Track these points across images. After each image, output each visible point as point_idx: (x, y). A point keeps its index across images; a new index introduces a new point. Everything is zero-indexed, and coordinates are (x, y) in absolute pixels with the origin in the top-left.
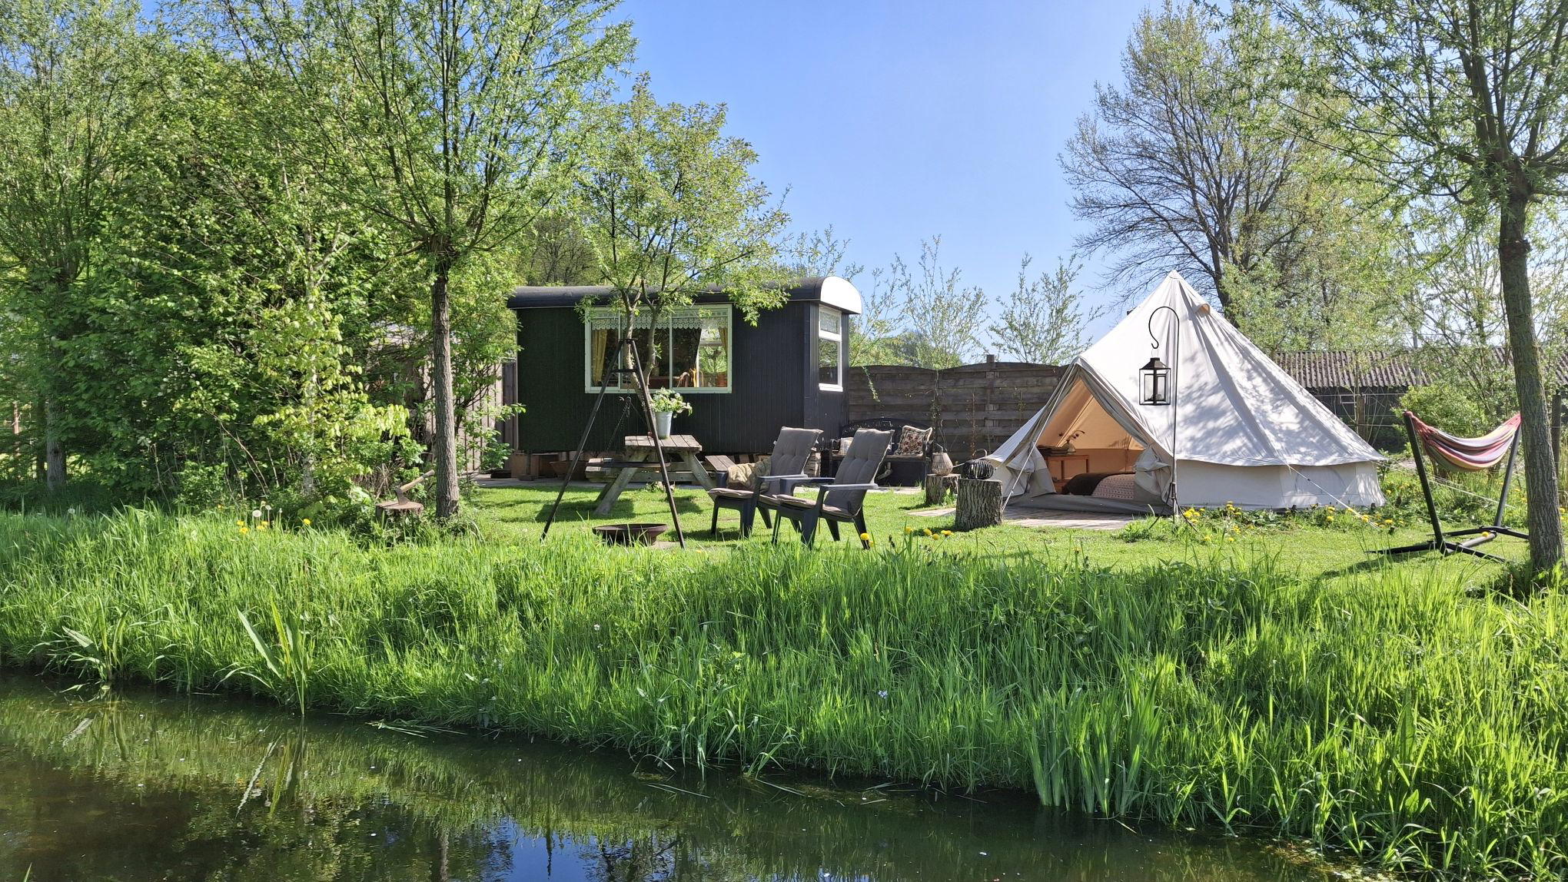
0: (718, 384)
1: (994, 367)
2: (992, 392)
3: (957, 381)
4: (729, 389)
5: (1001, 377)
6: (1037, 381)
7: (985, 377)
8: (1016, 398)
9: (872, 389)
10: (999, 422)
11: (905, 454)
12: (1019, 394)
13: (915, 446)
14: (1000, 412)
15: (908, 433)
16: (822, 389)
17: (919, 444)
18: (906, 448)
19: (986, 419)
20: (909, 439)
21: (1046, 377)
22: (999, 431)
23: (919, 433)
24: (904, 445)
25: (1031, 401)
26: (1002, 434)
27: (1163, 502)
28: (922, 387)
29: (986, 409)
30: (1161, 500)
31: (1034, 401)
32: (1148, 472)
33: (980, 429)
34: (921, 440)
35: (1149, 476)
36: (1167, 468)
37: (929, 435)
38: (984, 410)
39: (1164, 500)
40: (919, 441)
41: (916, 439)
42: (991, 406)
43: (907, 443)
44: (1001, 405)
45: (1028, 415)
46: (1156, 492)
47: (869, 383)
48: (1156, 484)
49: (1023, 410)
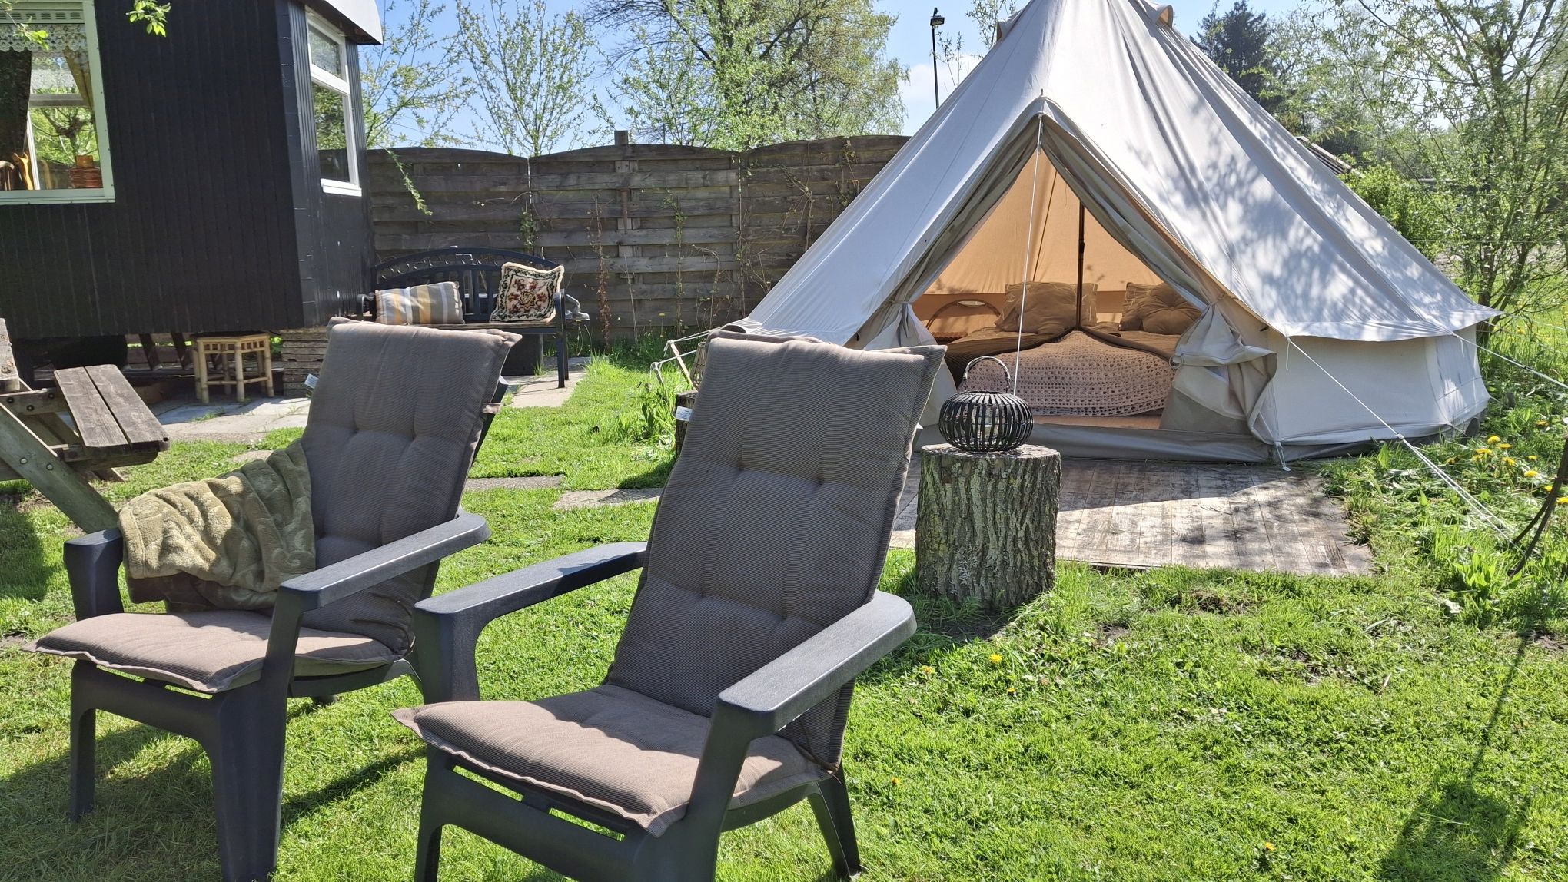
0: (81, 184)
1: (629, 153)
2: (630, 197)
3: (565, 176)
4: (107, 193)
5: (641, 171)
6: (704, 178)
7: (614, 170)
8: (670, 207)
9: (412, 191)
10: (644, 249)
11: (515, 318)
12: (676, 200)
13: (532, 303)
14: (644, 232)
15: (515, 277)
16: (326, 190)
17: (541, 298)
18: (515, 307)
19: (620, 244)
20: (519, 289)
21: (719, 170)
22: (643, 265)
23: (537, 276)
24: (510, 300)
25: (696, 213)
26: (650, 270)
27: (1251, 434)
28: (503, 189)
29: (620, 227)
30: (1242, 431)
31: (699, 212)
32: (1214, 368)
33: (612, 261)
34: (544, 290)
35: (1217, 376)
36: (1265, 358)
37: (560, 281)
38: (616, 229)
39: (1253, 430)
40: (539, 293)
41: (533, 287)
42: (629, 221)
43: (516, 297)
44: (644, 221)
45: (691, 236)
46: (1232, 413)
47: (404, 181)
48: (1232, 394)
49: (683, 228)
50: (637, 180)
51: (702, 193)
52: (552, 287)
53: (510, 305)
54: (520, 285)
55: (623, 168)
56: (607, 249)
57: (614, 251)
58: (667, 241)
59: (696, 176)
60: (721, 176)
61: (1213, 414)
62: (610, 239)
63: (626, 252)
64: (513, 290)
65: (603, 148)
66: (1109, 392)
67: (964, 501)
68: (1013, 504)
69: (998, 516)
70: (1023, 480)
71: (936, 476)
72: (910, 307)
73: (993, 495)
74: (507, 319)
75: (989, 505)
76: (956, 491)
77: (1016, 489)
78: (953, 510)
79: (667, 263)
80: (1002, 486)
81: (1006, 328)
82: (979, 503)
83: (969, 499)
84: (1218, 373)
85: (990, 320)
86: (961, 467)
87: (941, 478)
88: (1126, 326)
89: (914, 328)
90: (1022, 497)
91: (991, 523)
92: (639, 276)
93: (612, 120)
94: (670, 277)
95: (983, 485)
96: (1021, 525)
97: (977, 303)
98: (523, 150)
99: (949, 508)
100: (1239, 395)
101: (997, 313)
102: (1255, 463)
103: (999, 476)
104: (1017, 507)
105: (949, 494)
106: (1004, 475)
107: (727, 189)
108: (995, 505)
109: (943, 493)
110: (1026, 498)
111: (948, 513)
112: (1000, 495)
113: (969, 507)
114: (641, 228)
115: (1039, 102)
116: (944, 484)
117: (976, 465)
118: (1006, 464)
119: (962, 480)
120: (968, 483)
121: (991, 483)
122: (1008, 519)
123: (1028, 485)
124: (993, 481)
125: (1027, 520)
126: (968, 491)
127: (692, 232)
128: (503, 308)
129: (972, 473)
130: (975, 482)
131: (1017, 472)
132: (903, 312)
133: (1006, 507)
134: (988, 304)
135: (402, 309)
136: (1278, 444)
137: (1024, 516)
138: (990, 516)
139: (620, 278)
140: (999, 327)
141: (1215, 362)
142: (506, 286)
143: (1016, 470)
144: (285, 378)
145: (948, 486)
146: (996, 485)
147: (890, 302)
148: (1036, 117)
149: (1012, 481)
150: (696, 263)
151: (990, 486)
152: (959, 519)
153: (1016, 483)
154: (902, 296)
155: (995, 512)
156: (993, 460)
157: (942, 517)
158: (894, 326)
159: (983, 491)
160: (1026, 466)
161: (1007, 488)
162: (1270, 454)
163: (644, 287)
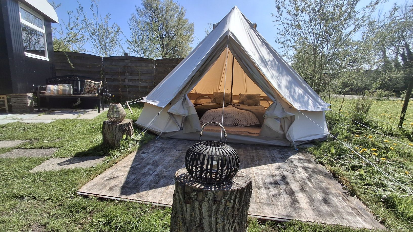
1: (128, 58)
2: (127, 68)
3: (112, 62)
5: (131, 62)
6: (146, 65)
7: (124, 62)
8: (138, 71)
9: (69, 62)
10: (131, 80)
11: (88, 94)
12: (139, 69)
13: (93, 90)
14: (131, 76)
15: (89, 84)
16: (26, 55)
17: (95, 89)
18: (88, 91)
19: (125, 79)
20: (90, 87)
21: (149, 63)
22: (131, 84)
23: (95, 84)
24: (87, 89)
25: (144, 73)
26: (132, 85)
27: (286, 138)
28: (95, 64)
29: (125, 75)
30: (284, 137)
31: (145, 73)
32: (277, 119)
33: (123, 82)
34: (96, 87)
35: (277, 121)
36: (291, 117)
37: (101, 85)
38: (124, 75)
39: (287, 138)
40: (95, 88)
41: (93, 86)
42: (127, 74)
43: (88, 89)
44: (132, 74)
45: (142, 78)
46: (281, 132)
47: (67, 60)
48: (281, 126)
49: (140, 76)
50: (130, 64)
51: (145, 68)
52: (98, 87)
53: (87, 91)
54: (90, 86)
55: (126, 61)
56: (122, 80)
57: (124, 80)
58: (137, 79)
59: (144, 64)
60: (150, 65)
61: (275, 132)
62: (123, 77)
63: (127, 81)
64: (88, 87)
65: (122, 56)
66: (239, 121)
67: (198, 216)
68: (228, 217)
69: (218, 225)
70: (234, 202)
71: (181, 197)
72: (186, 95)
73: (216, 213)
74: (85, 94)
75: (213, 219)
76: (193, 209)
77: (230, 208)
78: (191, 220)
79: (136, 84)
80: (221, 208)
81: (213, 102)
82: (207, 217)
83: (201, 215)
84: (278, 120)
85: (210, 100)
86: (197, 195)
87: (184, 199)
88: (240, 103)
89: (187, 102)
90: (233, 212)
91: (214, 229)
92: (129, 87)
93: (124, 50)
94: (137, 87)
95: (210, 208)
96: (232, 227)
97: (206, 96)
98: (103, 55)
99: (189, 218)
100: (283, 127)
101: (211, 99)
102: (287, 147)
103: (220, 201)
104: (230, 218)
105: (189, 210)
106: (223, 201)
107: (151, 68)
108: (217, 218)
109: (185, 209)
110: (236, 212)
111: (188, 221)
112: (220, 213)
113: (201, 219)
114: (131, 75)
115: (228, 32)
116: (185, 203)
117: (206, 194)
118: (225, 194)
119: (197, 203)
120: (201, 205)
121: (215, 206)
122: (224, 226)
123: (237, 204)
124: (217, 205)
125: (235, 224)
126: (200, 210)
127: (142, 77)
128: (85, 91)
129: (203, 200)
130: (205, 205)
131: (231, 199)
132: (184, 96)
133: (224, 219)
134: (209, 96)
135: (53, 90)
136: (294, 142)
137: (234, 222)
138: (213, 225)
139: (125, 86)
140: (212, 102)
141: (277, 117)
142: (86, 86)
143: (230, 197)
144: (12, 108)
145: (188, 205)
146: (218, 206)
147: (180, 93)
148: (227, 36)
149: (228, 204)
150: (144, 84)
151: (214, 208)
152: (194, 227)
153: (230, 205)
154: (184, 92)
155: (217, 223)
156: (217, 192)
157: (185, 224)
158: (181, 101)
159: (210, 210)
160: (237, 194)
161: (225, 208)
162: (291, 144)
163: (131, 89)
